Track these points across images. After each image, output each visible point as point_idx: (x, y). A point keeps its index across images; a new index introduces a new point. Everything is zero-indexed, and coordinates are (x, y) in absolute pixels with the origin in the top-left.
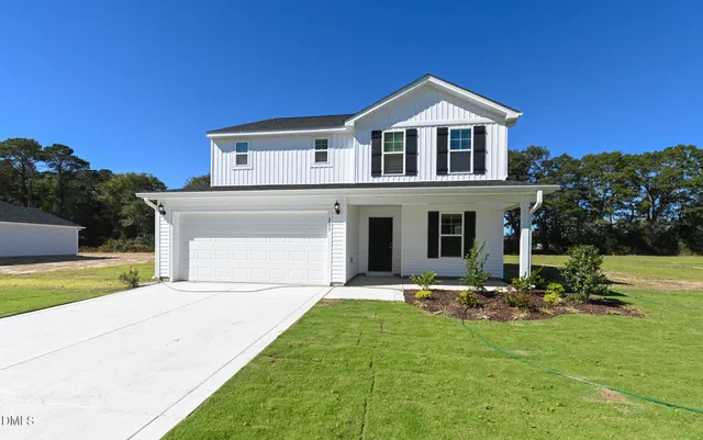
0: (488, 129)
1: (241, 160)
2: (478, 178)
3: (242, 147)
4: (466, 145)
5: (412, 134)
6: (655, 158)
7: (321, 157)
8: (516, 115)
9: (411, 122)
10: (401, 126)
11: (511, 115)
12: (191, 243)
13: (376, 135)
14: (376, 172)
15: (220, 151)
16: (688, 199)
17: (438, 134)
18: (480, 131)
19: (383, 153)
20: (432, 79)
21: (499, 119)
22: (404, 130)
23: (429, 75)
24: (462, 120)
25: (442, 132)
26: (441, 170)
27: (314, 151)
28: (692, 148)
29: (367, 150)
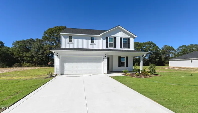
0: (130, 39)
1: (70, 41)
2: (128, 49)
3: (70, 37)
4: (126, 42)
5: (115, 38)
6: (145, 44)
7: (93, 42)
8: (136, 36)
9: (115, 35)
10: (112, 36)
11: (135, 36)
12: (65, 64)
13: (107, 38)
14: (107, 47)
15: (64, 38)
16: (151, 53)
17: (120, 39)
18: (129, 39)
19: (109, 42)
20: (119, 26)
21: (132, 37)
22: (113, 37)
23: (119, 25)
24: (125, 36)
25: (121, 39)
26: (121, 47)
27: (91, 40)
28: (152, 42)
29: (105, 41)
